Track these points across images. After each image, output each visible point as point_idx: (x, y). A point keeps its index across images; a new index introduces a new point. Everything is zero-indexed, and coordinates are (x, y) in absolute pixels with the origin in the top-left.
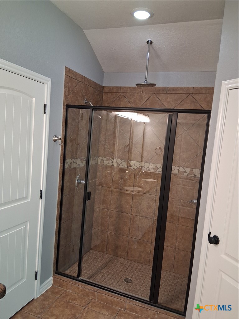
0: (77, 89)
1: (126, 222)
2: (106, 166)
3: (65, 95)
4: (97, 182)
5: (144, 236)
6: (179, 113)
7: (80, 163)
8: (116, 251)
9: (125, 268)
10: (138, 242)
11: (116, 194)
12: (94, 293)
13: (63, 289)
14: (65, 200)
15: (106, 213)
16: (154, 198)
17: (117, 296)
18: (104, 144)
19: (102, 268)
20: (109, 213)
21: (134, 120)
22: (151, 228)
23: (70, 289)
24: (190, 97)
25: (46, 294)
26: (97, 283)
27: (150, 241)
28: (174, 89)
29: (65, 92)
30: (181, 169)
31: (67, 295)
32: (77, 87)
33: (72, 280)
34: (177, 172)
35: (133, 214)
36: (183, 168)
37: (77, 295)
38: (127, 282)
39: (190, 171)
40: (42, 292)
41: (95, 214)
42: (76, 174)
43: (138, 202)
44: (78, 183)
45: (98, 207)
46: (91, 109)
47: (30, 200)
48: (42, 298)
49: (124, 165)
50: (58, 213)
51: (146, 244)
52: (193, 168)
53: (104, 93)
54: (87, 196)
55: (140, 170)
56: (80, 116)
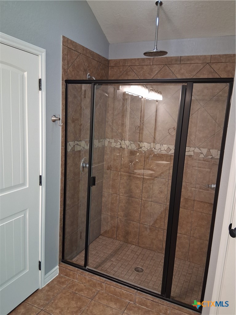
0: (77, 62)
1: (136, 207)
2: (114, 149)
3: (63, 68)
4: (105, 165)
5: (155, 222)
6: (194, 83)
7: (84, 145)
8: (126, 238)
9: (136, 256)
10: (150, 229)
11: (125, 178)
12: (101, 284)
13: (70, 278)
14: (70, 185)
15: (115, 198)
16: (166, 182)
17: (126, 288)
18: (111, 124)
19: (112, 255)
20: (118, 198)
21: (145, 98)
22: (164, 215)
23: (77, 279)
24: (208, 67)
25: (51, 284)
26: (105, 274)
27: (163, 227)
28: (189, 59)
29: (63, 65)
30: (197, 150)
31: (73, 286)
32: (78, 60)
33: (79, 269)
34: (192, 153)
35: (144, 199)
36: (199, 149)
37: (84, 285)
38: (138, 271)
39: (207, 152)
40: (47, 282)
41: (103, 199)
42: (80, 158)
43: (149, 187)
44: (83, 167)
45: (106, 192)
46: (93, 84)
47: (28, 187)
48: (47, 288)
49: (134, 147)
50: (62, 199)
51: (158, 231)
52: (210, 148)
53: (110, 68)
54: (92, 181)
55: (151, 152)
56: (83, 93)
